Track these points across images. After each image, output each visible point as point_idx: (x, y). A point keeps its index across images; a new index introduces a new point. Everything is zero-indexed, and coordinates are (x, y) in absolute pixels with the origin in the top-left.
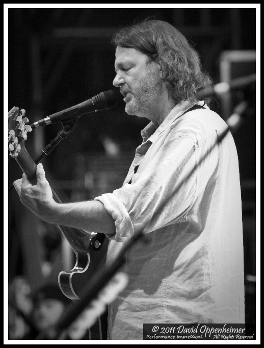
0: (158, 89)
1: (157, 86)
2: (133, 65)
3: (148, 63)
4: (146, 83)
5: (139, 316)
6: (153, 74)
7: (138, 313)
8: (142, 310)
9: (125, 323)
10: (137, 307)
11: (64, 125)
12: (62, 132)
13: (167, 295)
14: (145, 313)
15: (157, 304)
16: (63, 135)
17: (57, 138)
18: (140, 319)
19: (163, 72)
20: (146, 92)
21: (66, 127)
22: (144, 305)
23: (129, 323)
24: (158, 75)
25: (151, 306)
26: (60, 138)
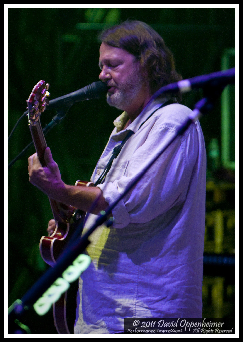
3: (135, 62)
4: (132, 80)
5: (113, 288)
8: (117, 283)
9: (100, 294)
12: (55, 118)
14: (118, 286)
15: (130, 279)
16: (56, 121)
18: (114, 291)
21: (59, 113)
22: (118, 279)
23: (104, 294)
26: (53, 123)
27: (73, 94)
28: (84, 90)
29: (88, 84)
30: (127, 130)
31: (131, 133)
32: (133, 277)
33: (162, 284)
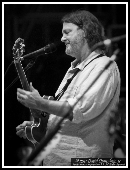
0: (82, 42)
1: (82, 41)
2: (71, 31)
3: (78, 29)
4: (76, 39)
5: (63, 152)
6: (80, 35)
7: (63, 150)
8: (65, 149)
9: (56, 155)
10: (63, 147)
11: (30, 61)
12: (29, 64)
13: (78, 143)
14: (66, 151)
15: (73, 147)
16: (30, 66)
17: (27, 67)
18: (64, 153)
19: (85, 34)
20: (76, 43)
21: (31, 62)
22: (66, 147)
23: (58, 155)
24: (83, 35)
25: (70, 148)
26: (28, 67)
27: (38, 51)
28: (44, 48)
29: (46, 45)
30: (77, 68)
31: (78, 70)
32: (74, 146)
33: (90, 150)
